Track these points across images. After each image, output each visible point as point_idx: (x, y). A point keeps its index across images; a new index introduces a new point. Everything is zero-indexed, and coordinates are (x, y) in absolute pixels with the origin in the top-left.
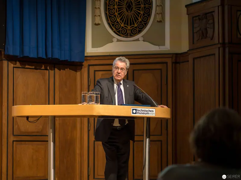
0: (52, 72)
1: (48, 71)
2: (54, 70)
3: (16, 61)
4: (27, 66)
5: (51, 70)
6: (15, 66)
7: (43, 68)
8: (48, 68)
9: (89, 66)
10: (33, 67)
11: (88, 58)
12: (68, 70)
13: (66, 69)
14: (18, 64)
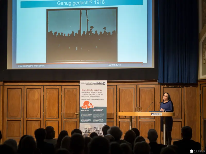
0: (183, 88)
1: (181, 88)
2: (184, 87)
3: (164, 85)
4: (170, 87)
5: (182, 87)
6: (164, 87)
7: (178, 87)
8: (181, 87)
9: (200, 84)
10: (173, 87)
11: (200, 81)
12: (191, 87)
13: (190, 87)
14: (165, 86)
